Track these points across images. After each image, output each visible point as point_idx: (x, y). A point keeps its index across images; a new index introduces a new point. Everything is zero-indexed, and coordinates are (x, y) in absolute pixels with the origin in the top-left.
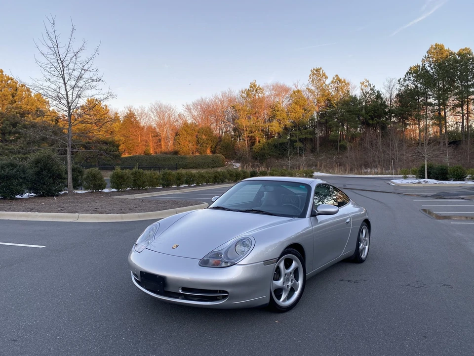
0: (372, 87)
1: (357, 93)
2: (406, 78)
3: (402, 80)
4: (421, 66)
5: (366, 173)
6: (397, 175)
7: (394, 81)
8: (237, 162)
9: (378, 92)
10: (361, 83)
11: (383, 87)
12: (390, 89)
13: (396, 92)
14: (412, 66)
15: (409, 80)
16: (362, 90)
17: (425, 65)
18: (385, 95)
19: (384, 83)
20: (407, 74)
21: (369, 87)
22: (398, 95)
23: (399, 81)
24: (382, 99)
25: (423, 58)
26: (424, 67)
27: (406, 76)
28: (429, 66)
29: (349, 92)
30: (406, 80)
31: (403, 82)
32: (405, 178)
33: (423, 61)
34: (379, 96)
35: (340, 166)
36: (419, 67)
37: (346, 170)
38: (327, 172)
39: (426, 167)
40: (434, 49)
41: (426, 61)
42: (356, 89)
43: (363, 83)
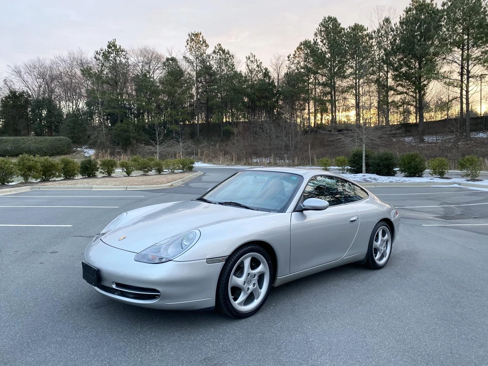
0: (259, 63)
1: (242, 68)
2: (296, 55)
3: (292, 56)
4: (312, 42)
5: (257, 164)
7: (282, 58)
8: (91, 148)
9: (266, 69)
10: (247, 57)
11: (270, 64)
12: (278, 68)
13: (283, 71)
14: (303, 41)
15: (298, 57)
16: (248, 66)
17: (317, 40)
18: (273, 75)
19: (271, 60)
20: (297, 49)
21: (255, 63)
22: (286, 74)
23: (289, 57)
24: (270, 77)
25: (316, 31)
26: (315, 43)
27: (296, 52)
28: (321, 41)
29: (233, 65)
30: (296, 57)
31: (293, 59)
33: (316, 35)
34: (266, 74)
35: (225, 155)
36: (310, 42)
37: (232, 160)
38: (210, 161)
39: (364, 155)
40: (327, 22)
41: (318, 35)
42: (241, 64)
43: (249, 58)
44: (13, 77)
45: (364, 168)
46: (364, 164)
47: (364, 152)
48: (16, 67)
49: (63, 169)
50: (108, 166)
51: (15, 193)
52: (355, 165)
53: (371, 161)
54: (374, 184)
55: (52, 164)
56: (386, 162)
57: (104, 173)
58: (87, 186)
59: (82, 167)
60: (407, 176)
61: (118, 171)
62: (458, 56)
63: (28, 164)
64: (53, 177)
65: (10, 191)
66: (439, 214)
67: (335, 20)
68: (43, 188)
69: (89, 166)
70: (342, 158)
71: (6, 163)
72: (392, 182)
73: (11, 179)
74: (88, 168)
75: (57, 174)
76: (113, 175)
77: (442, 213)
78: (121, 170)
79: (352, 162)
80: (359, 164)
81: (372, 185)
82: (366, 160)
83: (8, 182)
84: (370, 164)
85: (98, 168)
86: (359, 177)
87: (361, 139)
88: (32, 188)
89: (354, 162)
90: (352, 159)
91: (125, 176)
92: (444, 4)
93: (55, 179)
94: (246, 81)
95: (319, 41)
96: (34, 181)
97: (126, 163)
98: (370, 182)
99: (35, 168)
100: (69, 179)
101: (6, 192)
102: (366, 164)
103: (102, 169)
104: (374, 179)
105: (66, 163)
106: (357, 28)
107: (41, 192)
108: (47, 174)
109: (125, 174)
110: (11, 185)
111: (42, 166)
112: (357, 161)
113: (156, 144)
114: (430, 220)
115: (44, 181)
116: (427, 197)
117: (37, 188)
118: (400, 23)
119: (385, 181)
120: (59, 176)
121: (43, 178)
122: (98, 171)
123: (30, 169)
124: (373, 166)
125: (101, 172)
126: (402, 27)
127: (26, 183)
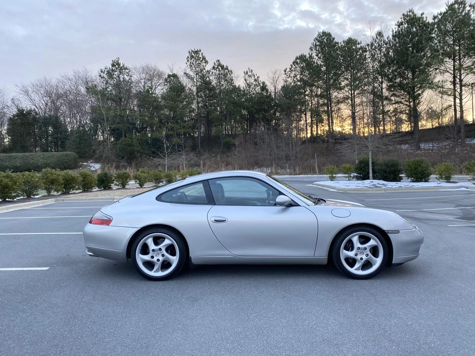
0: (256, 77)
2: (292, 69)
3: (288, 70)
4: (308, 56)
6: (297, 175)
7: (278, 72)
8: (96, 162)
9: (264, 83)
10: (244, 72)
11: (267, 78)
12: (275, 82)
13: (280, 85)
14: (298, 55)
15: (295, 71)
16: (246, 80)
17: (312, 54)
18: (271, 88)
19: (268, 74)
20: (294, 63)
21: (253, 78)
22: (283, 87)
23: (285, 71)
24: (267, 91)
25: (311, 45)
26: (310, 57)
27: (292, 66)
28: (316, 55)
29: (232, 80)
30: (292, 70)
31: (289, 73)
32: (332, 179)
33: (311, 49)
34: (264, 88)
35: (226, 165)
36: (305, 56)
39: (370, 162)
40: (321, 37)
41: (313, 49)
42: (240, 78)
43: (247, 73)
44: (21, 96)
45: (371, 175)
46: (371, 171)
47: (370, 159)
48: (23, 87)
49: (82, 181)
50: (122, 178)
51: (41, 205)
52: (361, 172)
53: (377, 168)
54: (385, 190)
55: (72, 177)
56: (392, 169)
57: (118, 185)
58: (109, 197)
59: (98, 180)
60: (413, 181)
61: (132, 183)
62: (450, 66)
63: (51, 177)
64: (73, 190)
65: (38, 204)
66: (458, 216)
67: (329, 35)
68: (66, 200)
69: (105, 179)
70: (348, 165)
71: (32, 177)
72: (401, 187)
73: (37, 192)
74: (104, 180)
75: (77, 187)
76: (127, 187)
77: (461, 214)
78: (134, 182)
79: (359, 169)
80: (365, 171)
81: (382, 190)
82: (372, 167)
83: (34, 195)
84: (377, 170)
85: (114, 180)
86: (367, 183)
87: (367, 147)
88: (56, 200)
89: (361, 169)
90: (359, 166)
91: (139, 188)
92: (435, 18)
93: (74, 191)
94: (245, 94)
95: (314, 55)
96: (55, 193)
97: (139, 175)
98: (380, 187)
99: (58, 182)
100: (87, 191)
101: (34, 204)
102: (373, 170)
103: (116, 181)
104: (383, 185)
105: (85, 176)
106: (350, 42)
107: (66, 204)
108: (67, 187)
109: (138, 186)
110: (37, 198)
111: (63, 180)
112: (363, 168)
113: (165, 156)
114: (452, 221)
115: (64, 193)
116: (440, 201)
117: (61, 200)
118: (393, 36)
119: (394, 187)
120: (79, 189)
121: (63, 191)
122: (113, 183)
123: (53, 182)
124: (379, 173)
125: (116, 185)
126: (395, 40)
127: (49, 196)
